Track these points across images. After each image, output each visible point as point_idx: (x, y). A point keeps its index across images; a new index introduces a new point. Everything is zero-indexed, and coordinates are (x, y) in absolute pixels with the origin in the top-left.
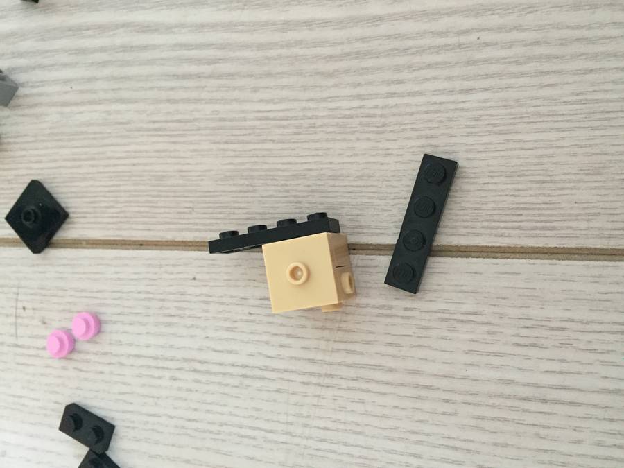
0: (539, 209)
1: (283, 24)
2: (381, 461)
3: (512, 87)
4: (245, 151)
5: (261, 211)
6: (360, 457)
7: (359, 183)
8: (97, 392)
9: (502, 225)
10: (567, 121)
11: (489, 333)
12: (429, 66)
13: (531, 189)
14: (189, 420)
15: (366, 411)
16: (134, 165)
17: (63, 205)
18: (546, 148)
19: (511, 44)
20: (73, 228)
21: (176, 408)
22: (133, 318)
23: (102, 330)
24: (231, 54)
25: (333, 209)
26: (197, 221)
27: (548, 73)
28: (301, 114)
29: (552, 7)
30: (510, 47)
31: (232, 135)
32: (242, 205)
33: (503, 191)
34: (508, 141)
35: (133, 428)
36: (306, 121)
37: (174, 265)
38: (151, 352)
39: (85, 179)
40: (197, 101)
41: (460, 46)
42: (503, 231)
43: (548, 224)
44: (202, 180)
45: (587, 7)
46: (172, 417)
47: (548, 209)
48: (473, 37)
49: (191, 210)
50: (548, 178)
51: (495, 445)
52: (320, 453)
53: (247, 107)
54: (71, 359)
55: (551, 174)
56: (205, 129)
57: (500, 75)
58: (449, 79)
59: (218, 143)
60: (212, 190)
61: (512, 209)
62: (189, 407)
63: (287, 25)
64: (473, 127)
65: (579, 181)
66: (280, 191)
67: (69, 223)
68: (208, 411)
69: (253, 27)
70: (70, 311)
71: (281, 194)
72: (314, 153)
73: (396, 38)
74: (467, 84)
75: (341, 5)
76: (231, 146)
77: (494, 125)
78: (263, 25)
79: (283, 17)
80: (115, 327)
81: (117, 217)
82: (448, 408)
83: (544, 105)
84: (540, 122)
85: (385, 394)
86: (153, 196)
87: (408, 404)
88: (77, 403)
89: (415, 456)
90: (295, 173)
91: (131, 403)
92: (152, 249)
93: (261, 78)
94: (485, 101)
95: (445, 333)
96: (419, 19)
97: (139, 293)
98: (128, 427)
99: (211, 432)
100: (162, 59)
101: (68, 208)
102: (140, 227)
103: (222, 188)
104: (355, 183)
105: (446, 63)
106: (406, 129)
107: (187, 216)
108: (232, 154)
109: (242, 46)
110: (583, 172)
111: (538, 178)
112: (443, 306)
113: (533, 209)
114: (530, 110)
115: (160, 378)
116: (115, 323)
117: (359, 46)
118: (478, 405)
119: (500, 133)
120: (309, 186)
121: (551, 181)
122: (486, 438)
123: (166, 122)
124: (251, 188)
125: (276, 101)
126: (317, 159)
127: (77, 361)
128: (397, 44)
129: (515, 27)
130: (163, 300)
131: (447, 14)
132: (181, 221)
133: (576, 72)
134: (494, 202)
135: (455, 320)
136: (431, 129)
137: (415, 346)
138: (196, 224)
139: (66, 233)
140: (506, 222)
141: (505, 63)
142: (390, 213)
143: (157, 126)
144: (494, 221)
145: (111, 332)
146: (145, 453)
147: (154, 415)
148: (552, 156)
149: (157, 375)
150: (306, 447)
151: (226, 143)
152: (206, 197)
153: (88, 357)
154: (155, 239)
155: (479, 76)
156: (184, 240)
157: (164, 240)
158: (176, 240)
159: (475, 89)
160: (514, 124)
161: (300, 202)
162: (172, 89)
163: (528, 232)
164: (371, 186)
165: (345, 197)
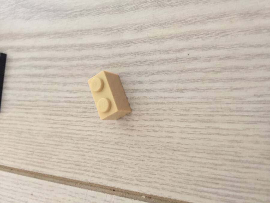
0: (231, 181)
1: (80, 46)
3: (211, 89)
4: (59, 121)
7: (116, 147)
9: (205, 189)
10: (252, 116)
12: (158, 73)
13: (225, 165)
16: (10, 124)
18: (236, 135)
19: (210, 59)
24: (54, 64)
25: (102, 162)
27: (236, 80)
28: (87, 100)
29: (239, 32)
30: (209, 61)
31: (53, 111)
32: (56, 153)
33: (205, 164)
34: (209, 127)
36: (90, 104)
37: (24, 185)
40: (38, 90)
41: (177, 60)
42: (206, 194)
43: (238, 194)
44: (38, 136)
45: (265, 31)
47: (238, 182)
48: (184, 54)
49: (32, 153)
50: (237, 159)
53: (60, 94)
55: (240, 155)
56: (41, 106)
57: (203, 80)
58: (170, 81)
59: (47, 114)
60: (42, 142)
63: (82, 47)
64: (185, 115)
65: (260, 163)
66: (75, 147)
69: (65, 48)
72: (93, 125)
73: (138, 54)
74: (181, 86)
75: (109, 34)
76: (53, 117)
77: (199, 115)
78: (70, 47)
79: (79, 42)
81: (2, 152)
83: (233, 103)
84: (231, 115)
86: (17, 143)
90: (83, 136)
93: (68, 77)
94: (193, 98)
96: (152, 42)
100: (25, 66)
103: (47, 142)
105: (168, 71)
106: (143, 114)
107: (31, 156)
108: (53, 121)
109: (60, 59)
110: (263, 156)
111: (230, 158)
113: (227, 181)
114: (224, 106)
117: (118, 59)
119: (203, 121)
120: (89, 146)
121: (239, 161)
123: (24, 101)
124: (61, 144)
125: (75, 91)
126: (94, 129)
128: (139, 58)
129: (213, 46)
131: (169, 38)
132: (28, 159)
133: (256, 80)
134: (199, 171)
136: (159, 115)
138: (34, 162)
140: (207, 187)
141: (206, 72)
142: (134, 170)
143: (20, 103)
144: (200, 186)
148: (240, 142)
151: (50, 115)
152: (39, 146)
155: (188, 80)
157: (20, 169)
158: (25, 169)
159: (186, 89)
160: (213, 116)
161: (84, 155)
162: (28, 82)
163: (224, 198)
164: (123, 149)
165: (108, 155)
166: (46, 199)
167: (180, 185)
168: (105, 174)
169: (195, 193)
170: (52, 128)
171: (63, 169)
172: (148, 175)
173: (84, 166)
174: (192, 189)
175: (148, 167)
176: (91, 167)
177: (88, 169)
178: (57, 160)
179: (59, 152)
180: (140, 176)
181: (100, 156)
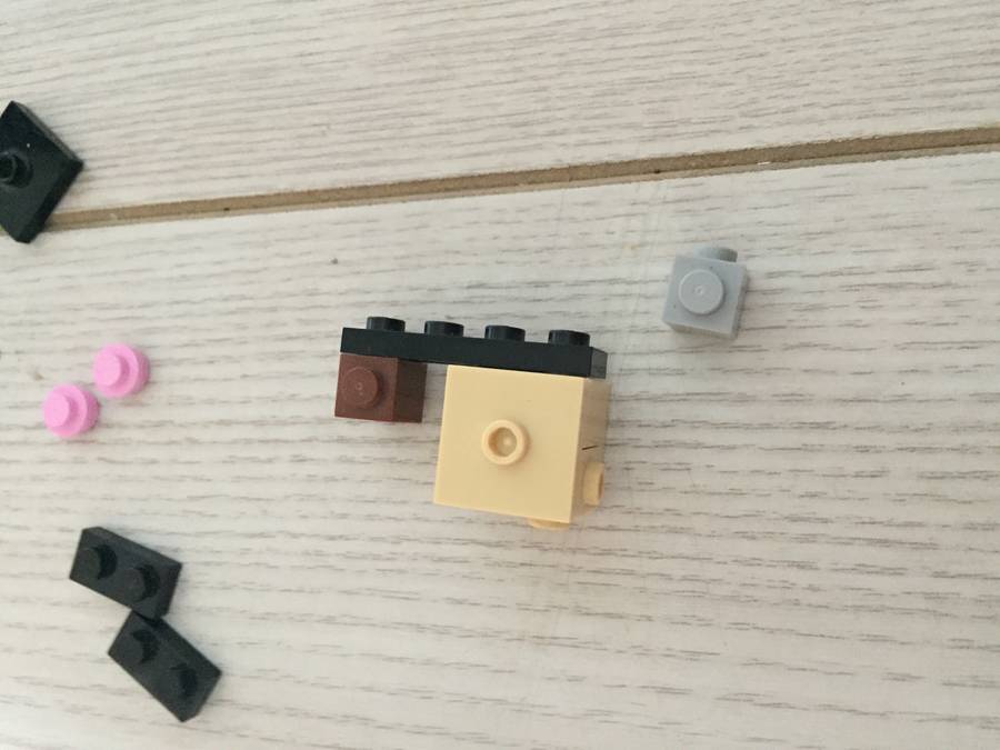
2: (729, 583)
5: (465, 115)
6: (684, 579)
7: (665, 36)
8: (145, 500)
9: (964, 86)
11: (948, 304)
14: (332, 538)
15: (694, 486)
16: (208, 54)
17: (73, 147)
20: (90, 189)
21: (304, 517)
22: (212, 351)
23: (151, 380)
25: (615, 94)
26: (336, 148)
32: (429, 107)
33: (961, 20)
35: (219, 564)
37: (292, 240)
38: (252, 412)
39: (114, 93)
42: (966, 99)
44: (346, 67)
46: (295, 536)
49: (324, 128)
51: (971, 527)
52: (600, 578)
54: (93, 442)
60: (367, 84)
61: (981, 54)
62: (332, 512)
66: (503, 72)
67: (82, 181)
68: (370, 517)
70: (89, 349)
71: (503, 78)
80: (179, 372)
81: (177, 158)
82: (867, 463)
85: (733, 448)
86: (249, 110)
87: (782, 463)
88: (105, 527)
89: (801, 566)
90: (533, 32)
91: (214, 516)
92: (249, 213)
95: (856, 314)
97: (226, 299)
98: (207, 564)
99: (376, 557)
101: (82, 151)
102: (222, 172)
103: (385, 79)
104: (656, 38)
108: (403, 9)
112: (849, 261)
115: (270, 461)
116: (178, 363)
118: (929, 450)
120: (561, 55)
122: (951, 515)
124: (444, 73)
127: (103, 444)
130: (273, 310)
132: (304, 152)
134: (943, 43)
135: (875, 285)
137: (792, 347)
138: (337, 154)
139: (80, 199)
140: (971, 80)
142: (733, 88)
144: (947, 80)
145: (171, 382)
146: (244, 611)
147: (262, 535)
149: (263, 456)
150: (573, 570)
152: (354, 99)
153: (126, 434)
154: (253, 193)
156: (312, 188)
157: (272, 193)
158: (298, 189)
161: (545, 89)
164: (690, 39)
165: (637, 68)
166: (396, 258)
167: (891, 92)
168: (629, 126)
169: (936, 103)
170: (404, 29)
171: (458, 151)
172: (783, 91)
173: (547, 121)
174: (924, 96)
175: (780, 69)
176: (573, 117)
177: (564, 125)
178: (436, 128)
179: (438, 101)
180: (754, 101)
181: (605, 77)
